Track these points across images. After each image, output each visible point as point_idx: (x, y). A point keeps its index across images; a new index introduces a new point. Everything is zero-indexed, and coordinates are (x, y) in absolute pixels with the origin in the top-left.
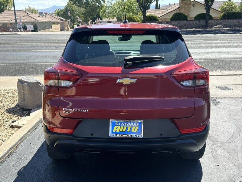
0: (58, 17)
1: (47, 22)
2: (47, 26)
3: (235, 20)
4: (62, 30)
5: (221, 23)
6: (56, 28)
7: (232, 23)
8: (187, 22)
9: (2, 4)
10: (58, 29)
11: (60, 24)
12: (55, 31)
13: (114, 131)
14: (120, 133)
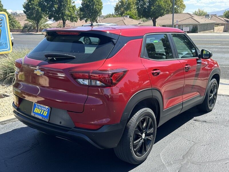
0: (225, 19)
1: (209, 24)
2: (209, 27)
4: (225, 32)
6: (218, 30)
9: (163, 9)
10: (221, 30)
11: (225, 26)
12: (216, 33)
13: (34, 111)
14: (37, 114)
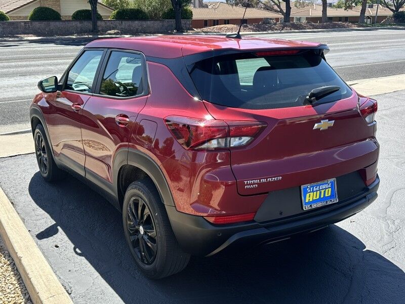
3: (136, 22)
5: (116, 26)
7: (132, 26)
8: (61, 23)
13: (307, 201)
14: (314, 201)
